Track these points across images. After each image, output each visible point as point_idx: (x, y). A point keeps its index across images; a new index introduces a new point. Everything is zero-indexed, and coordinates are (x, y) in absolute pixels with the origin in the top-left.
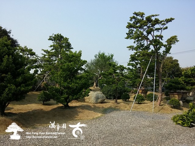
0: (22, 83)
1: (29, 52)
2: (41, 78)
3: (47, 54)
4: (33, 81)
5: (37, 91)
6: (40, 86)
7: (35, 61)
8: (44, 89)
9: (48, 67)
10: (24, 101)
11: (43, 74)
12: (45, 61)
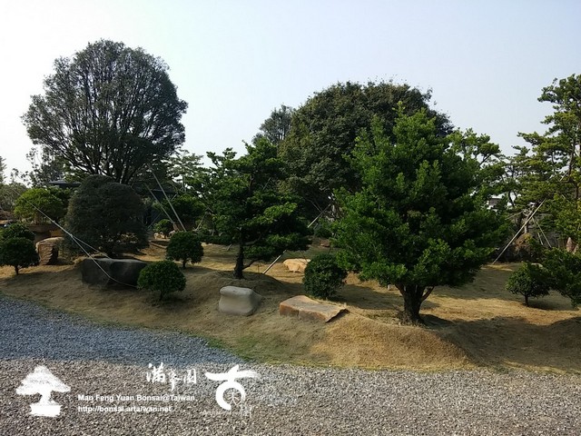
0: (468, 236)
1: (479, 146)
2: (513, 221)
3: (536, 146)
4: (498, 232)
5: (502, 260)
6: (512, 248)
7: (498, 171)
8: (524, 255)
9: (537, 187)
10: (466, 288)
11: (520, 210)
12: (525, 170)
